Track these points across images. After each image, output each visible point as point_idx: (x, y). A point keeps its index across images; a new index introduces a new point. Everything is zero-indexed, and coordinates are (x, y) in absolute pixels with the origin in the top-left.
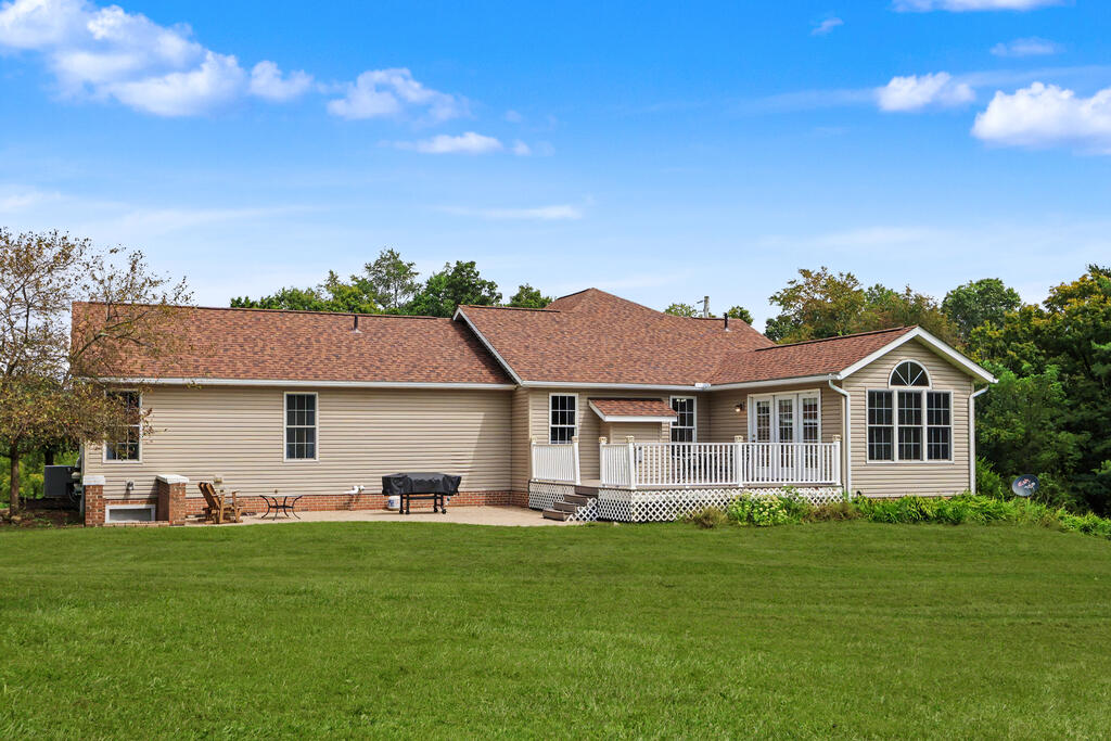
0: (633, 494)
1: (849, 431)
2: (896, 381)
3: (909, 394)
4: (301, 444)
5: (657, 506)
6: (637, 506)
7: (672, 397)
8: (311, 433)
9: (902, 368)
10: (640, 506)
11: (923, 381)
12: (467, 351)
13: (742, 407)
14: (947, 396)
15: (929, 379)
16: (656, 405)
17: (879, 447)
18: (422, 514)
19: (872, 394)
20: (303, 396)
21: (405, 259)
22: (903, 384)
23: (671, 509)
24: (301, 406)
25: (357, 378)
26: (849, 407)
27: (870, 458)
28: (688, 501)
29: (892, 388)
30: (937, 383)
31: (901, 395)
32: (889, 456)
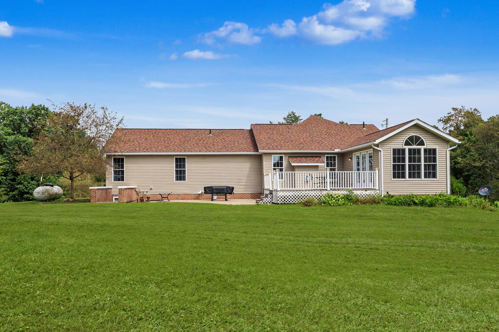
0: (278, 192)
1: (382, 166)
2: (407, 143)
3: (414, 150)
4: (180, 175)
5: (289, 197)
6: (280, 197)
7: (326, 156)
8: (184, 171)
9: (411, 138)
10: (281, 197)
11: (422, 143)
12: (249, 140)
13: (351, 158)
14: (434, 150)
15: (425, 143)
16: (317, 159)
17: (398, 172)
18: (219, 201)
19: (394, 150)
20: (181, 158)
21: (297, 115)
22: (411, 145)
23: (295, 199)
24: (180, 162)
25: (200, 151)
26: (382, 156)
27: (394, 178)
28: (303, 195)
29: (404, 147)
30: (429, 144)
31: (410, 150)
32: (404, 177)
